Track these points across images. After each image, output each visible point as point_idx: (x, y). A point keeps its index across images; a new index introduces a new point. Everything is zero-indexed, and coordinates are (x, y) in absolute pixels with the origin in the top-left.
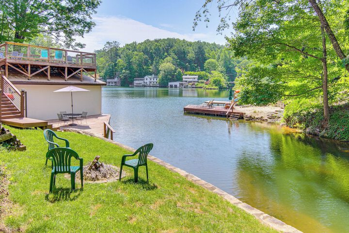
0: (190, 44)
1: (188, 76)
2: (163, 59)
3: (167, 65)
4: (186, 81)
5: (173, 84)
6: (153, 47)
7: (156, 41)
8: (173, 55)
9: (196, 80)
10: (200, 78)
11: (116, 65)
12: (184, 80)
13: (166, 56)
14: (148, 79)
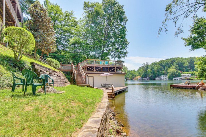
0: (186, 59)
1: (184, 74)
2: (170, 67)
3: (172, 70)
4: (184, 77)
5: (176, 78)
6: (164, 63)
7: (166, 60)
8: (175, 65)
9: (190, 76)
10: (192, 75)
11: (147, 72)
12: (182, 76)
13: (172, 66)
14: (162, 77)
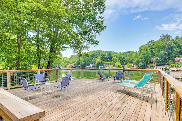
0: (106, 52)
1: (106, 64)
2: (97, 58)
3: (98, 60)
4: (105, 66)
5: (101, 67)
6: (92, 54)
7: (93, 51)
8: (100, 56)
9: (109, 65)
10: (111, 64)
11: (79, 60)
12: (105, 65)
14: (92, 65)
